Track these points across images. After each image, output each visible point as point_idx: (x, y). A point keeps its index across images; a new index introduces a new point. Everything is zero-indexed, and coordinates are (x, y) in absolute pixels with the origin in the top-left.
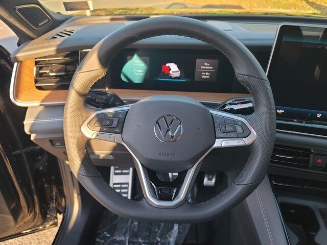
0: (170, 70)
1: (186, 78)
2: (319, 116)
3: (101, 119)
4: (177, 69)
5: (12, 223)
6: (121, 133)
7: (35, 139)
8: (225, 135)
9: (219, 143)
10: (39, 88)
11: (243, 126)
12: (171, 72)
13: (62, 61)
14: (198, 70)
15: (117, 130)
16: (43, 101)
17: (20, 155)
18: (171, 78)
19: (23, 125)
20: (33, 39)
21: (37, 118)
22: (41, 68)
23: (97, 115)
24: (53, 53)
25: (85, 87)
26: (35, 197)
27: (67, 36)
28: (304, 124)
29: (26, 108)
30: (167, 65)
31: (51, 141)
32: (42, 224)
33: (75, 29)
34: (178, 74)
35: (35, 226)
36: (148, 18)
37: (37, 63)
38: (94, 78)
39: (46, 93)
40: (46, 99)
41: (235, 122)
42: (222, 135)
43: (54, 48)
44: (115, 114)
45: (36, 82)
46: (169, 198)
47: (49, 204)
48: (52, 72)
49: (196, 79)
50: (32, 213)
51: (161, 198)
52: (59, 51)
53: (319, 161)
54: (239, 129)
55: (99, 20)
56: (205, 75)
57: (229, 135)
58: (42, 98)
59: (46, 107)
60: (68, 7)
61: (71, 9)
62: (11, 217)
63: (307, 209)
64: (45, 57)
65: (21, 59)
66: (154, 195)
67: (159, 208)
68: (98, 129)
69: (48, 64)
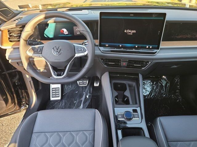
0: (64, 31)
1: (71, 34)
2: (121, 46)
3: (33, 49)
4: (66, 31)
5: (5, 105)
6: (42, 54)
7: (11, 62)
8: (78, 52)
9: (77, 55)
10: (11, 41)
11: (84, 48)
12: (64, 32)
13: (19, 30)
14: (75, 31)
15: (40, 53)
16: (12, 46)
17: (5, 74)
18: (65, 35)
19: (5, 56)
20: (6, 22)
21: (10, 53)
22: (10, 33)
23: (32, 48)
24: (15, 27)
25: (26, 37)
26: (15, 95)
27: (20, 20)
28: (116, 49)
29: (6, 50)
30: (62, 29)
31: (17, 63)
32: (19, 109)
33: (24, 16)
34: (67, 33)
35: (15, 110)
36: (57, 10)
37: (9, 31)
38: (29, 34)
39: (13, 43)
40: (13, 45)
41: (81, 47)
42: (77, 52)
43: (15, 25)
44: (39, 47)
45: (9, 39)
46: (60, 75)
47: (22, 100)
48: (15, 34)
49: (75, 35)
50: (14, 103)
51: (58, 75)
52: (17, 26)
53: (124, 64)
54: (83, 50)
55: (35, 12)
56: (78, 33)
57: (79, 52)
58: (12, 45)
59: (14, 48)
60: (20, 7)
61: (22, 8)
62: (4, 102)
63: (124, 84)
64: (12, 28)
65: (2, 30)
66: (55, 75)
67: (57, 79)
68: (33, 52)
69: (13, 31)
